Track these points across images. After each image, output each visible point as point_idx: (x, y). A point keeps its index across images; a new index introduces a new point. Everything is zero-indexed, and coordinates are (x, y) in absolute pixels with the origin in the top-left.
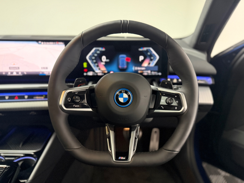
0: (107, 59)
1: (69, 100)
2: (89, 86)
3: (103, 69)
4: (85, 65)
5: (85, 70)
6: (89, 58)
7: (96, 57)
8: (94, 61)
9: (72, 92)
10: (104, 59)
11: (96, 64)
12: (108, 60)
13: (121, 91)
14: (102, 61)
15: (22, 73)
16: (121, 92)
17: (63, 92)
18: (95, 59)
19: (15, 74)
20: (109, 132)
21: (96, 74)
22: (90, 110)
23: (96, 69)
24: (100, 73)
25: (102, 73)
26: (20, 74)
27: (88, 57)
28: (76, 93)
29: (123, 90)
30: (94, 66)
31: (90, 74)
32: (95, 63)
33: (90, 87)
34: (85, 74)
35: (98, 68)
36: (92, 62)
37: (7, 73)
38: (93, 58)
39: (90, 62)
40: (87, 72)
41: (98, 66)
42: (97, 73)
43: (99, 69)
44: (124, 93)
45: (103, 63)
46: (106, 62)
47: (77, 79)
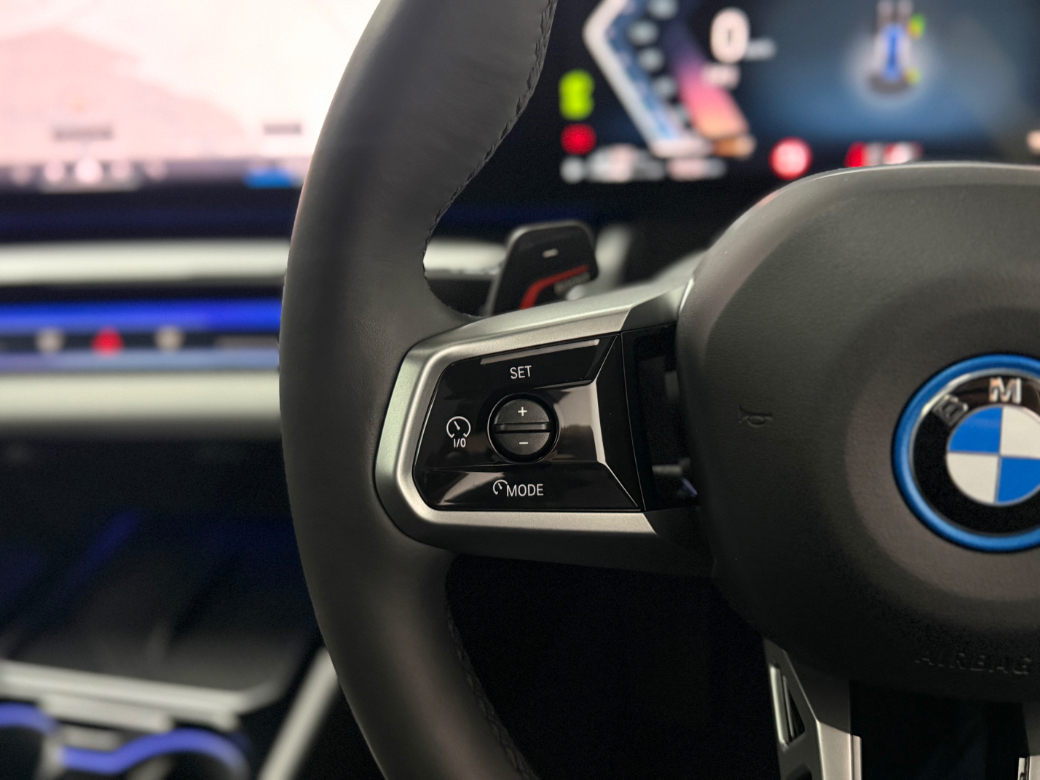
0: (755, 34)
1: (459, 435)
2: (629, 306)
3: (723, 122)
4: (575, 95)
5: (575, 137)
6: (608, 32)
7: (662, 25)
8: (651, 59)
9: (484, 362)
10: (730, 35)
11: (665, 87)
12: (763, 49)
13: (987, 379)
14: (709, 57)
15: (138, 167)
16: (974, 394)
17: (407, 371)
18: (657, 44)
19: (88, 176)
20: (801, 726)
21: (654, 172)
22: (635, 522)
23: (663, 129)
24: (689, 157)
25: (712, 156)
26: (122, 177)
27: (597, 33)
28: (517, 373)
29: (1006, 379)
30: (649, 101)
31: (614, 165)
32: (655, 75)
33: (634, 311)
34: (573, 170)
35: (672, 118)
36: (635, 72)
37: (38, 170)
38: (644, 33)
39: (613, 65)
40: (585, 155)
41: (675, 100)
42: (664, 161)
43: (689, 126)
44: (1011, 402)
45: (721, 76)
46: (744, 66)
47: (518, 233)
